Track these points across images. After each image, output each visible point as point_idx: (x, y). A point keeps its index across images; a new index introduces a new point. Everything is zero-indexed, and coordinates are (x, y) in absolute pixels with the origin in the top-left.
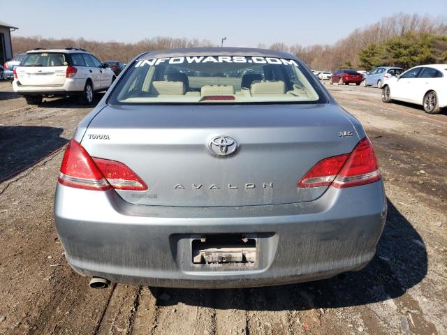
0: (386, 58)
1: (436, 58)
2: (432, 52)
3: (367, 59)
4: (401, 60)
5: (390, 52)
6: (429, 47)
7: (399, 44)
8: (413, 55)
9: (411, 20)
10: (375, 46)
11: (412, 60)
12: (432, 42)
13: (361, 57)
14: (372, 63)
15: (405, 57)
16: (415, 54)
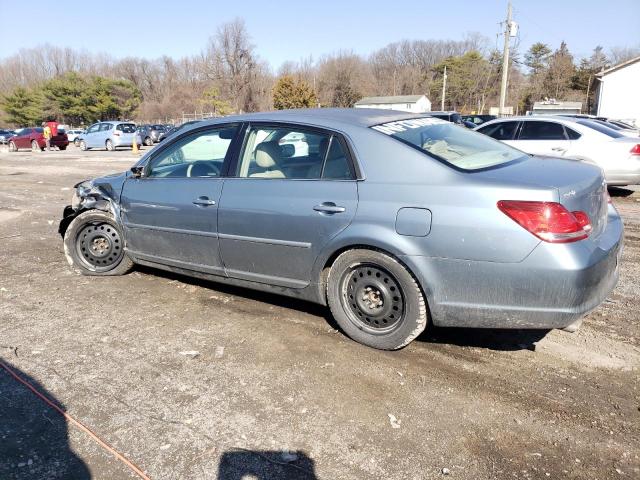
0: (48, 109)
1: (121, 108)
2: (113, 101)
3: (17, 110)
4: (73, 111)
5: (52, 99)
6: (108, 94)
7: (65, 90)
8: (89, 104)
9: (64, 56)
10: (24, 91)
11: (89, 110)
12: (109, 88)
13: (5, 107)
14: (28, 116)
15: (78, 107)
16: (92, 103)
